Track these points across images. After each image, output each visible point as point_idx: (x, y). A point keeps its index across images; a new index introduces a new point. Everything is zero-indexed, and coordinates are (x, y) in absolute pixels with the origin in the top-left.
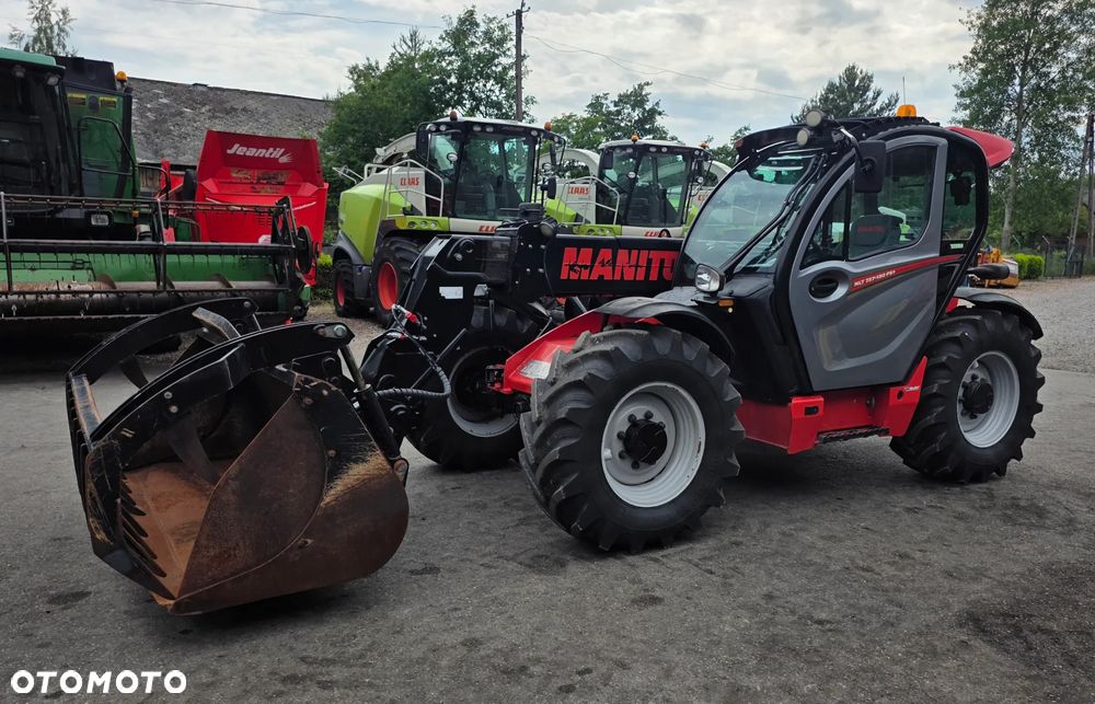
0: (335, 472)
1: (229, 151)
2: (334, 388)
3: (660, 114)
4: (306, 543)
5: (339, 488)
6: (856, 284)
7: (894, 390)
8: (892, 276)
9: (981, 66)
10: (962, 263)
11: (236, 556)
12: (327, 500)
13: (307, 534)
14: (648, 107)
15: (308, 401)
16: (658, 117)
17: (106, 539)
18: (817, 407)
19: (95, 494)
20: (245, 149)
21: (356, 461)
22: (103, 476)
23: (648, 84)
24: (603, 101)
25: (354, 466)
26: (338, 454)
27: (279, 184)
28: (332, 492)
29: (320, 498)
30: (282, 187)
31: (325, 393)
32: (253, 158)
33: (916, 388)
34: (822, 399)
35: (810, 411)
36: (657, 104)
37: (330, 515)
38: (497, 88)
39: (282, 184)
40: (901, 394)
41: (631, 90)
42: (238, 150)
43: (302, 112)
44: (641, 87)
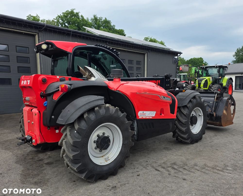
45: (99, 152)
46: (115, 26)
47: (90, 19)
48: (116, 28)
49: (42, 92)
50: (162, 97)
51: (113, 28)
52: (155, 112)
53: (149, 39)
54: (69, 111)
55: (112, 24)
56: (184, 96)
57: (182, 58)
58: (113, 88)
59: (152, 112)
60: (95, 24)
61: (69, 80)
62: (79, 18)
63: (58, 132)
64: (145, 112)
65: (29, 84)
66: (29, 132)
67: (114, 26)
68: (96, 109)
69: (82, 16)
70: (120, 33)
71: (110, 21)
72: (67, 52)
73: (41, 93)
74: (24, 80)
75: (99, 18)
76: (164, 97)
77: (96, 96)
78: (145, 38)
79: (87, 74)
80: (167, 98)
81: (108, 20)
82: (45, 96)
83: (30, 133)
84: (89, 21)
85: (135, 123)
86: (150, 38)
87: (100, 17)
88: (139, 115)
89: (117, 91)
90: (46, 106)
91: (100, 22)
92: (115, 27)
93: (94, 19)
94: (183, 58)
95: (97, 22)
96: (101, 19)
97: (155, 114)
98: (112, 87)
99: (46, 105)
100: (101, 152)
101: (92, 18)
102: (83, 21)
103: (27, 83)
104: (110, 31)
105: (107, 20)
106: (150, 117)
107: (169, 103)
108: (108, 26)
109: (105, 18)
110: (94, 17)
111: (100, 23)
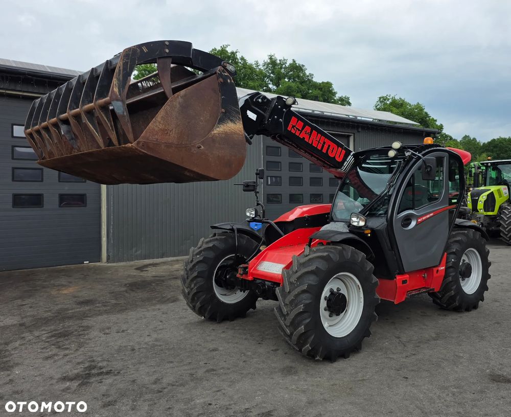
0: (221, 121)
2: (233, 81)
4: (201, 147)
5: (221, 129)
6: (419, 220)
7: (435, 269)
8: (433, 216)
10: (456, 208)
11: (169, 135)
12: (215, 132)
13: (203, 143)
15: (221, 80)
17: (118, 93)
18: (406, 280)
19: (121, 68)
21: (231, 121)
22: (128, 62)
25: (230, 122)
26: (225, 113)
28: (218, 129)
29: (212, 129)
31: (229, 81)
33: (443, 268)
34: (408, 276)
35: (404, 282)
37: (213, 140)
40: (438, 271)
46: (313, 75)
47: (261, 63)
48: (314, 80)
51: (308, 79)
53: (388, 100)
55: (307, 73)
57: (472, 139)
60: (271, 73)
62: (236, 63)
67: (311, 75)
69: (242, 59)
70: (323, 89)
71: (303, 66)
75: (280, 60)
78: (380, 98)
81: (299, 64)
84: (260, 67)
86: (391, 97)
87: (283, 59)
91: (281, 68)
92: (312, 78)
93: (269, 64)
94: (474, 139)
95: (275, 69)
96: (283, 62)
101: (266, 61)
102: (245, 68)
104: (302, 85)
105: (297, 65)
108: (298, 77)
109: (293, 60)
110: (271, 59)
111: (283, 70)
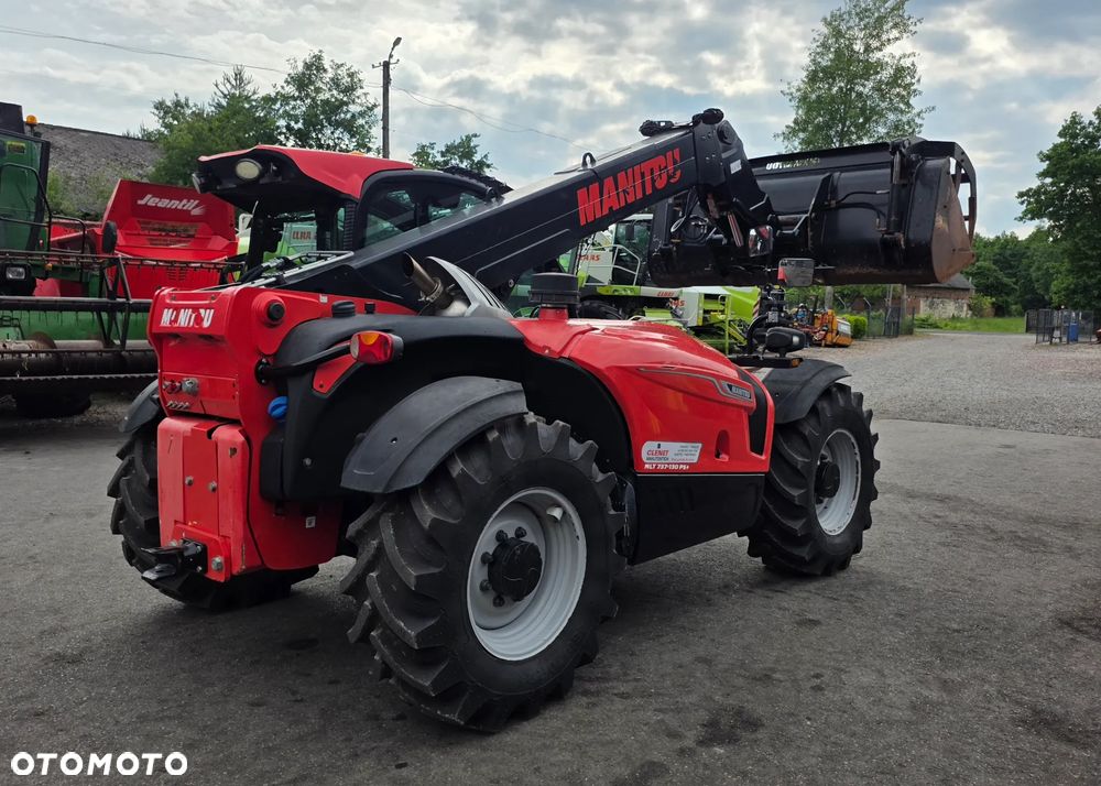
1: (140, 202)
3: (488, 166)
9: (801, 135)
14: (477, 158)
16: (486, 170)
20: (157, 200)
23: (475, 136)
24: (429, 151)
27: (189, 236)
30: (192, 240)
32: (164, 209)
36: (486, 156)
38: (346, 136)
39: (192, 236)
41: (458, 141)
42: (150, 200)
43: (117, 151)
44: (469, 138)
45: (492, 608)
49: (264, 360)
50: (725, 384)
52: (700, 445)
54: (395, 439)
56: (792, 383)
58: (545, 347)
59: (689, 445)
61: (368, 313)
63: (313, 524)
64: (665, 445)
65: (206, 324)
66: (185, 523)
68: (493, 436)
72: (343, 196)
73: (260, 363)
74: (177, 309)
76: (730, 387)
77: (492, 381)
79: (439, 287)
80: (740, 392)
82: (275, 377)
83: (190, 529)
85: (627, 491)
88: (644, 456)
89: (563, 361)
90: (284, 416)
97: (698, 454)
98: (541, 344)
99: (279, 411)
100: (500, 605)
103: (199, 319)
106: (681, 466)
107: (746, 408)
